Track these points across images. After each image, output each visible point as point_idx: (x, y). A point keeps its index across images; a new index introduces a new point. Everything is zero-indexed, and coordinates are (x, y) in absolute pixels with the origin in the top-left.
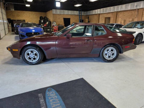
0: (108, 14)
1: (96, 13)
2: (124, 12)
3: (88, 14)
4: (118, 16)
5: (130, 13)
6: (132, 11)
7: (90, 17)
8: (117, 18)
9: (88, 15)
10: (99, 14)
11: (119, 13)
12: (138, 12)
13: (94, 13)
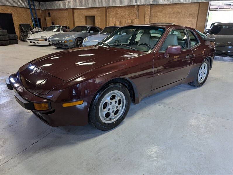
0: (91, 10)
1: (67, 7)
2: (118, 9)
3: (49, 8)
4: (108, 15)
5: (127, 11)
6: (130, 9)
7: (53, 13)
8: (108, 18)
9: (49, 10)
10: (73, 9)
11: (110, 10)
12: (138, 9)
13: (62, 7)
